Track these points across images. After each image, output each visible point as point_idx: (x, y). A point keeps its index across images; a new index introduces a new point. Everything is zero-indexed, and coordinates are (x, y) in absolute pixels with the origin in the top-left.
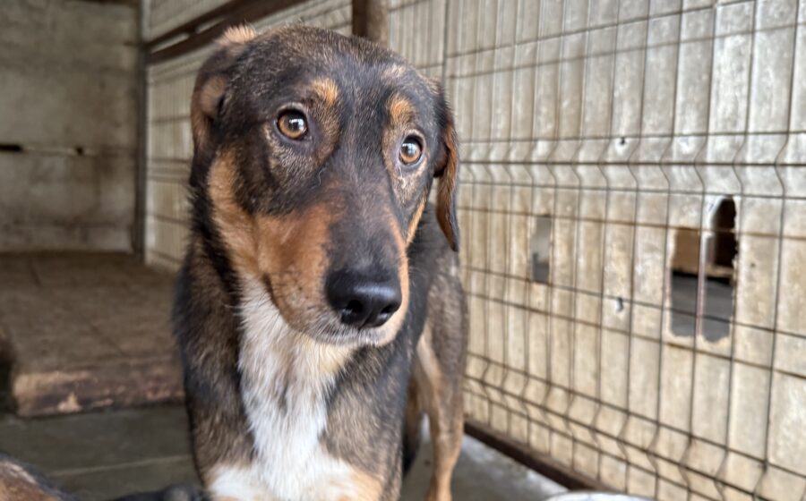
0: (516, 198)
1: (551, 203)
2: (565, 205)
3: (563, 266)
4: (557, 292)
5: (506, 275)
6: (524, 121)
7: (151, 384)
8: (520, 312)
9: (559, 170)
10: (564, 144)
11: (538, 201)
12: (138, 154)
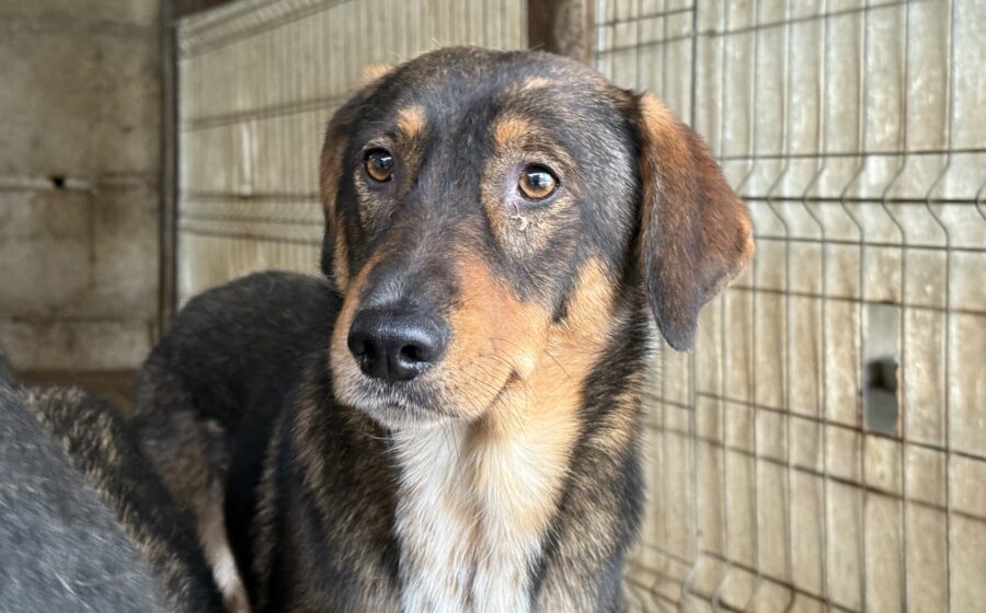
0: (832, 267)
1: (896, 276)
2: (922, 282)
3: (922, 403)
4: (913, 454)
5: (819, 420)
6: (842, 117)
8: (847, 491)
9: (908, 214)
10: (915, 163)
11: (872, 275)
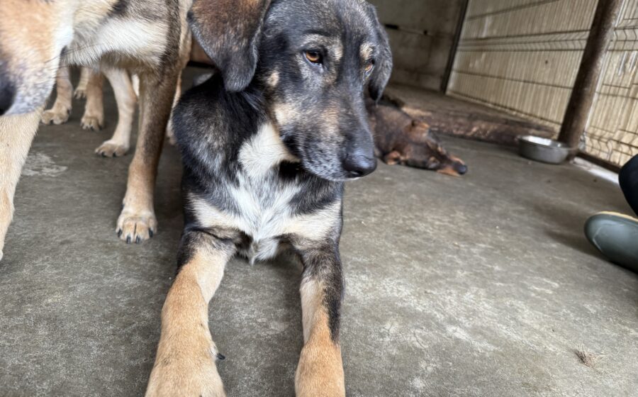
7: (456, 126)
12: (455, 39)
